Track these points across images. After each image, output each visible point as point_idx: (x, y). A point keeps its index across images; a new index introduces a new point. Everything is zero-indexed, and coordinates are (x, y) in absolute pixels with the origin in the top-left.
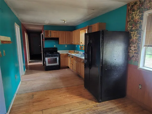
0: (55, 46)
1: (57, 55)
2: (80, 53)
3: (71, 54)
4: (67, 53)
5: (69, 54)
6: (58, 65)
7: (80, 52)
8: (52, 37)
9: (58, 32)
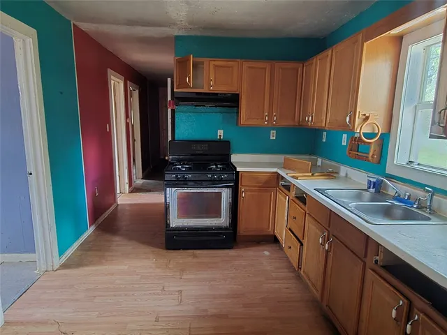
0: (220, 132)
1: (221, 181)
2: (342, 174)
3: (293, 181)
4: (275, 170)
5: (283, 177)
6: (226, 229)
7: (344, 170)
8: (205, 90)
9: (234, 64)
